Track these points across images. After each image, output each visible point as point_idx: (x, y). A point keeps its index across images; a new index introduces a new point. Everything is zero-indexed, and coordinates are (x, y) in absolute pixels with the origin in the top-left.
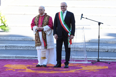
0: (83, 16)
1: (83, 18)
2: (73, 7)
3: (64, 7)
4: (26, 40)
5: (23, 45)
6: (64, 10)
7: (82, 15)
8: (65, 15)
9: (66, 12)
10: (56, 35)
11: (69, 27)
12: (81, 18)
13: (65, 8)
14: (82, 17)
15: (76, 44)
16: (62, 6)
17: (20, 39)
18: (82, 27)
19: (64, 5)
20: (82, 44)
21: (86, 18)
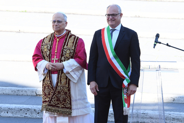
0: (159, 40)
1: (160, 43)
2: (136, 17)
3: (114, 16)
4: (21, 93)
5: (13, 106)
6: (114, 23)
7: (158, 36)
8: (116, 35)
9: (118, 28)
10: (93, 84)
11: (126, 66)
12: (155, 45)
13: (116, 18)
14: (156, 42)
15: (142, 107)
16: (109, 15)
17: (8, 90)
18: (156, 65)
19: (114, 11)
20: (157, 107)
21: (167, 45)
